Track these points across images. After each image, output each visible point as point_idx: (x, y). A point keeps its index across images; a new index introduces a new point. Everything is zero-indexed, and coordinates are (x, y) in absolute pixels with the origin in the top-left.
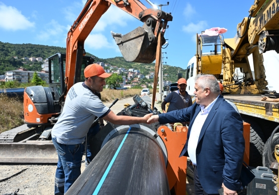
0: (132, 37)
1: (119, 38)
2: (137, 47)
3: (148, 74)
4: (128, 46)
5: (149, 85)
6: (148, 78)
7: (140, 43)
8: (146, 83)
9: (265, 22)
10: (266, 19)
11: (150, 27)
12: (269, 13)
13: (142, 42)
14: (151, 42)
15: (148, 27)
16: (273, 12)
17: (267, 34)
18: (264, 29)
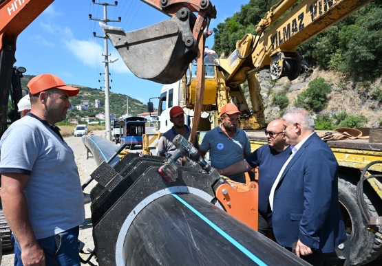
0: (151, 37)
1: (121, 36)
2: (161, 55)
3: (79, 103)
4: (141, 52)
5: (82, 119)
6: (80, 109)
7: (168, 47)
8: (78, 116)
9: (281, 41)
10: (282, 37)
11: (187, 23)
12: (286, 31)
13: (173, 47)
14: (188, 47)
15: (182, 22)
16: (293, 31)
17: (283, 56)
18: (279, 50)
